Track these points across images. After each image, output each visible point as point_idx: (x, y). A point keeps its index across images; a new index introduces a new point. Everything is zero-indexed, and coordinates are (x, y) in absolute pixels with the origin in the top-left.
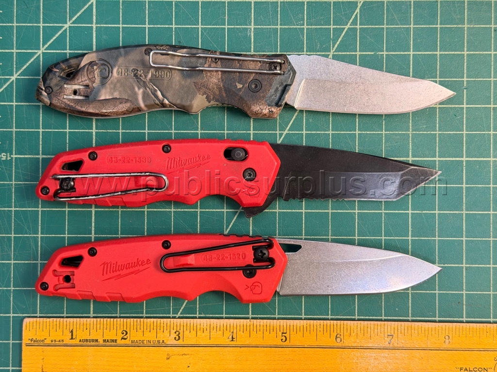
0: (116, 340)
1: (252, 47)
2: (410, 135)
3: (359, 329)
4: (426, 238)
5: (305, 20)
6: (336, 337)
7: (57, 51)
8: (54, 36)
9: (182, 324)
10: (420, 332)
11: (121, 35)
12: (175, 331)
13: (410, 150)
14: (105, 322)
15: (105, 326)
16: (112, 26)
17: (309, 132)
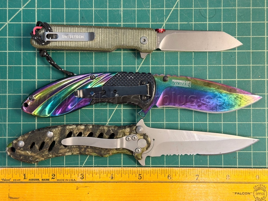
0: (49, 179)
1: (122, 20)
2: (208, 67)
3: (180, 172)
4: (216, 123)
5: (150, 5)
6: (168, 176)
7: (16, 23)
8: (14, 14)
9: (85, 170)
10: (213, 173)
11: (51, 14)
12: (81, 174)
13: (208, 75)
14: (43, 170)
15: (43, 172)
16: (46, 9)
17: (153, 66)
